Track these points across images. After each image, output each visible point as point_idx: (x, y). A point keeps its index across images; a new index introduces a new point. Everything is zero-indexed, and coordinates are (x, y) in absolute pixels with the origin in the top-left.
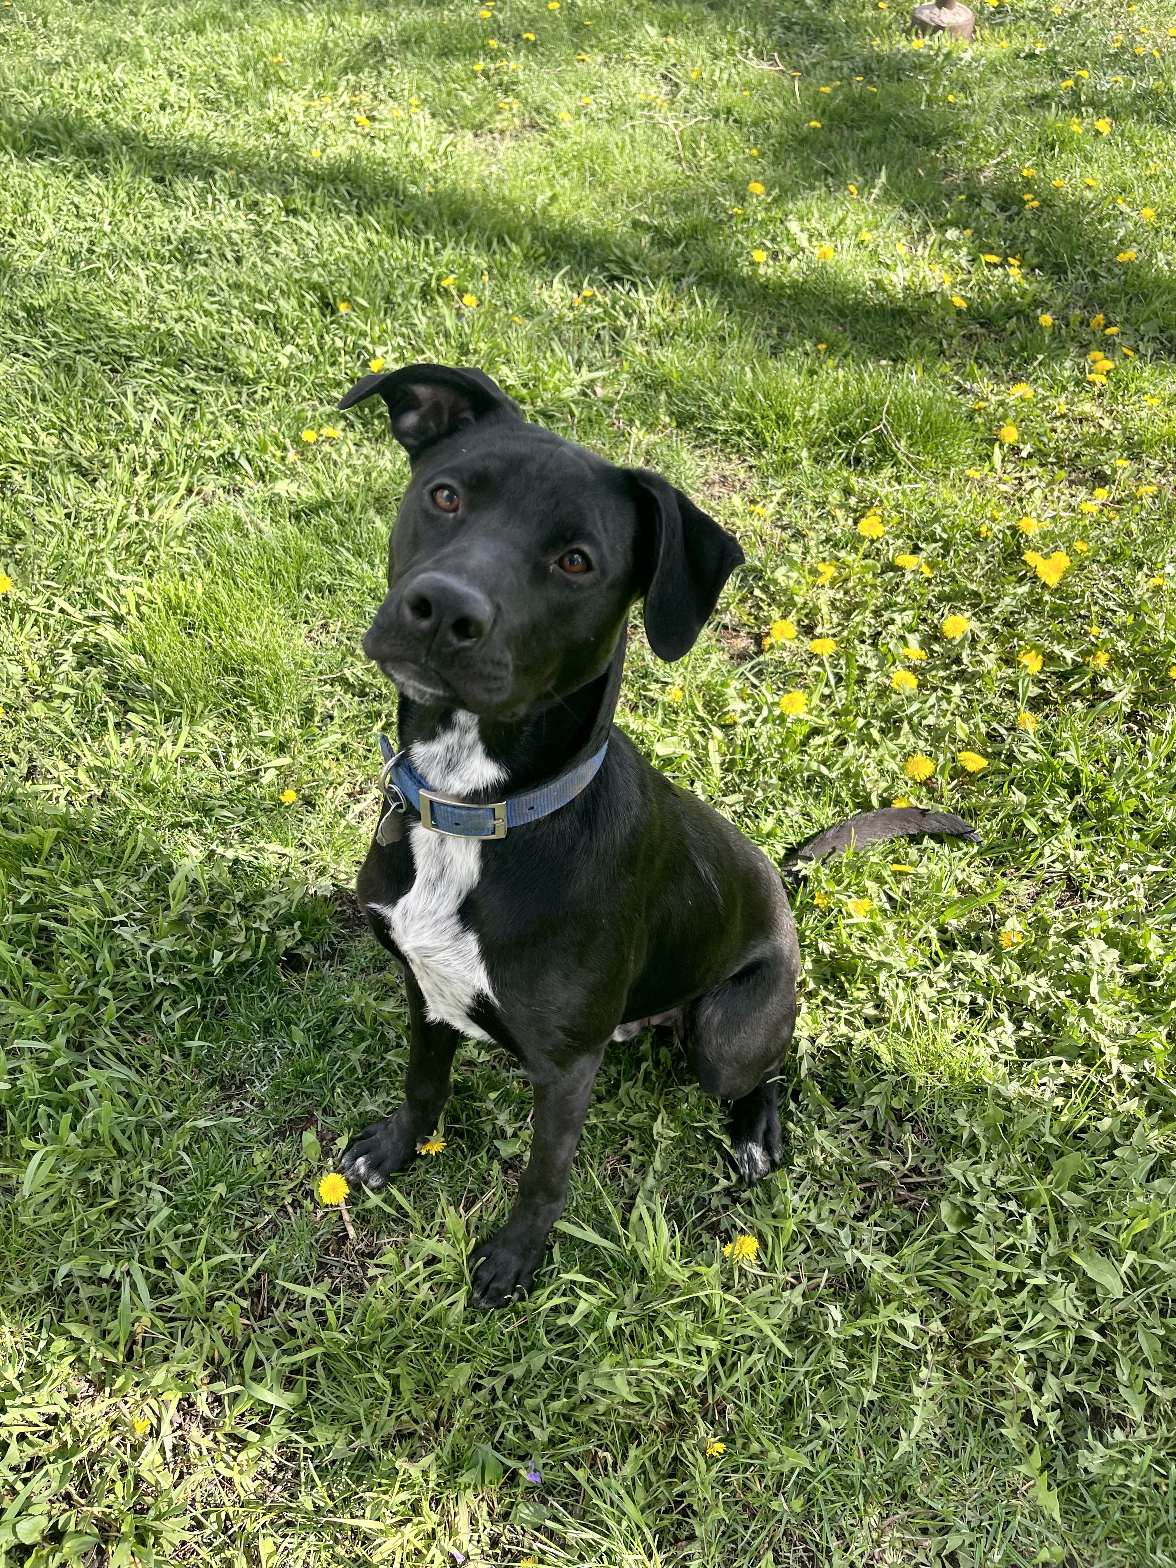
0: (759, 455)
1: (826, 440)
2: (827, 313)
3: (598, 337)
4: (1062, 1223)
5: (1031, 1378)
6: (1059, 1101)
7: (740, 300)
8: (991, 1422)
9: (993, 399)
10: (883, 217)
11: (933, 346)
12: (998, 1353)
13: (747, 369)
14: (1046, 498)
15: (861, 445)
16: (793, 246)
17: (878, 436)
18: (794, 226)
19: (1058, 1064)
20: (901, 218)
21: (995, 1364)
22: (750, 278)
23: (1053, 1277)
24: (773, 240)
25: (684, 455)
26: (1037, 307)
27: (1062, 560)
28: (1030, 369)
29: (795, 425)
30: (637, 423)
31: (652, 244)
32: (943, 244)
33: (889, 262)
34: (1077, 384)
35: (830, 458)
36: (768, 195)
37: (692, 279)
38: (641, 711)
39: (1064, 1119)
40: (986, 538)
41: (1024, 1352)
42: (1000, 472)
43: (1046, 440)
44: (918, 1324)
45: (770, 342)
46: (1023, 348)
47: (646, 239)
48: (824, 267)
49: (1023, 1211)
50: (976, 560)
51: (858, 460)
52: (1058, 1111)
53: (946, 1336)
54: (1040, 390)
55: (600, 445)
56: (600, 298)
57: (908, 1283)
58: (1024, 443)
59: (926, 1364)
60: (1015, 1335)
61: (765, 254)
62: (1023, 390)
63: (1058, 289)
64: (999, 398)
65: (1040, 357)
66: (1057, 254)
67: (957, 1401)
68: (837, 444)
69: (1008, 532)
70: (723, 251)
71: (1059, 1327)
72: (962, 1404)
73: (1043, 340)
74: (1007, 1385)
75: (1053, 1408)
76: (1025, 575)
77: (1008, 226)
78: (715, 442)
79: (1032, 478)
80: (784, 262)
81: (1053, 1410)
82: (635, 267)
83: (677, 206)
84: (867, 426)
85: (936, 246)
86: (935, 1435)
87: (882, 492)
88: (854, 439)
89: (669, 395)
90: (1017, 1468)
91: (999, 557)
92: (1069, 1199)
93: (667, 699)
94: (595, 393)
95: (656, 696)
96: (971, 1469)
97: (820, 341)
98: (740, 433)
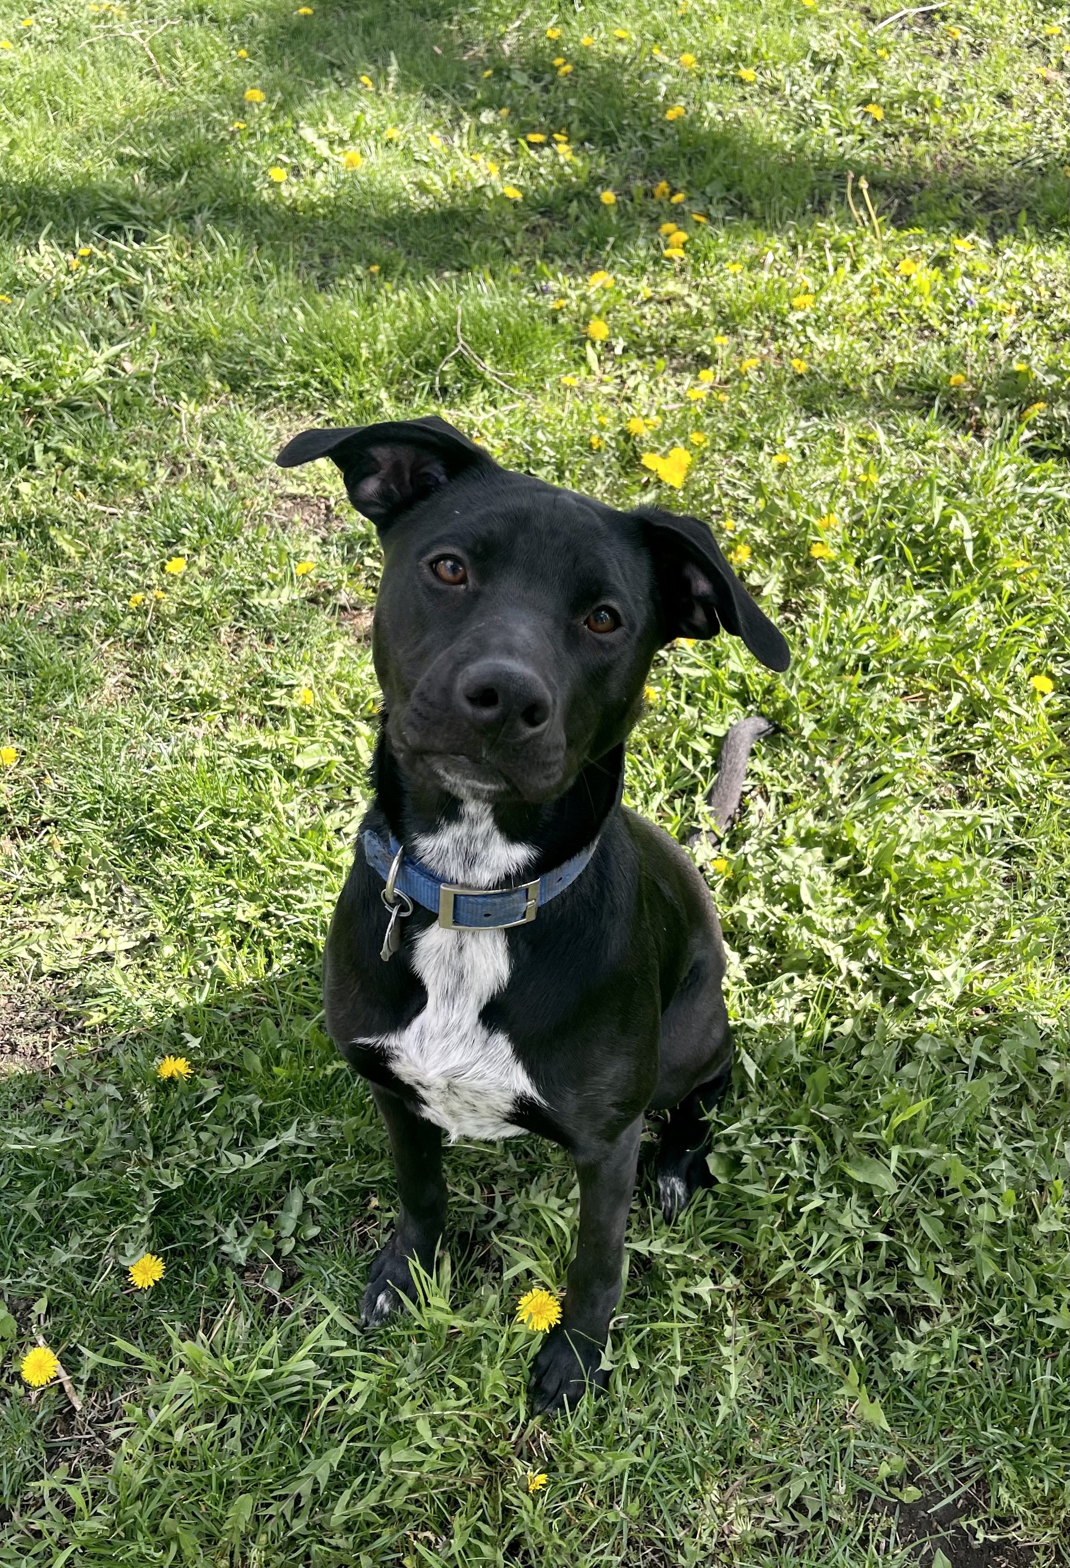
0: (333, 406)
1: (404, 375)
2: (371, 228)
3: (111, 302)
4: (827, 1137)
5: (830, 1301)
6: (800, 1018)
7: (268, 230)
8: (804, 1356)
9: (573, 294)
10: (407, 108)
11: (495, 247)
12: (795, 1286)
13: (296, 310)
14: (651, 391)
15: (443, 373)
16: (314, 157)
17: (459, 359)
18: (308, 133)
19: (790, 981)
20: (427, 106)
21: (795, 1298)
22: (274, 202)
23: (828, 1195)
24: (289, 154)
25: (249, 422)
26: (596, 185)
27: (681, 456)
28: (604, 254)
29: (365, 364)
30: (184, 395)
31: (148, 180)
32: (480, 129)
33: (426, 159)
34: (656, 262)
35: (413, 394)
36: (270, 101)
37: (206, 214)
38: (269, 724)
39: (808, 1034)
40: (599, 450)
41: (819, 1276)
42: (599, 372)
43: (638, 329)
44: (712, 1286)
45: (315, 273)
46: (592, 234)
47: (139, 175)
48: (354, 175)
49: (787, 1139)
50: (595, 475)
51: (444, 390)
52: (800, 1029)
53: (742, 1287)
54: (619, 276)
55: (145, 431)
56: (100, 255)
57: (692, 1248)
58: (616, 337)
59: (728, 1322)
60: (806, 1263)
61: (284, 170)
62: (600, 279)
63: (613, 161)
64: (578, 292)
65: (611, 240)
66: (603, 123)
67: (768, 1347)
68: (416, 376)
69: (621, 438)
70: (234, 175)
71: (846, 1240)
72: (773, 1349)
73: (610, 221)
74: (810, 1315)
75: (859, 1320)
76: (648, 481)
77: (545, 97)
78: (280, 401)
79: (633, 372)
80: (308, 178)
81: (859, 1322)
82: (134, 211)
83: (165, 130)
84: (444, 351)
85: (473, 133)
86: (754, 1388)
87: (479, 421)
88: (434, 367)
89: (213, 356)
90: (840, 1392)
91: (617, 468)
92: (829, 1112)
93: (296, 703)
94: (124, 370)
95: (283, 704)
96: (797, 1409)
97: (370, 262)
98: (306, 385)
